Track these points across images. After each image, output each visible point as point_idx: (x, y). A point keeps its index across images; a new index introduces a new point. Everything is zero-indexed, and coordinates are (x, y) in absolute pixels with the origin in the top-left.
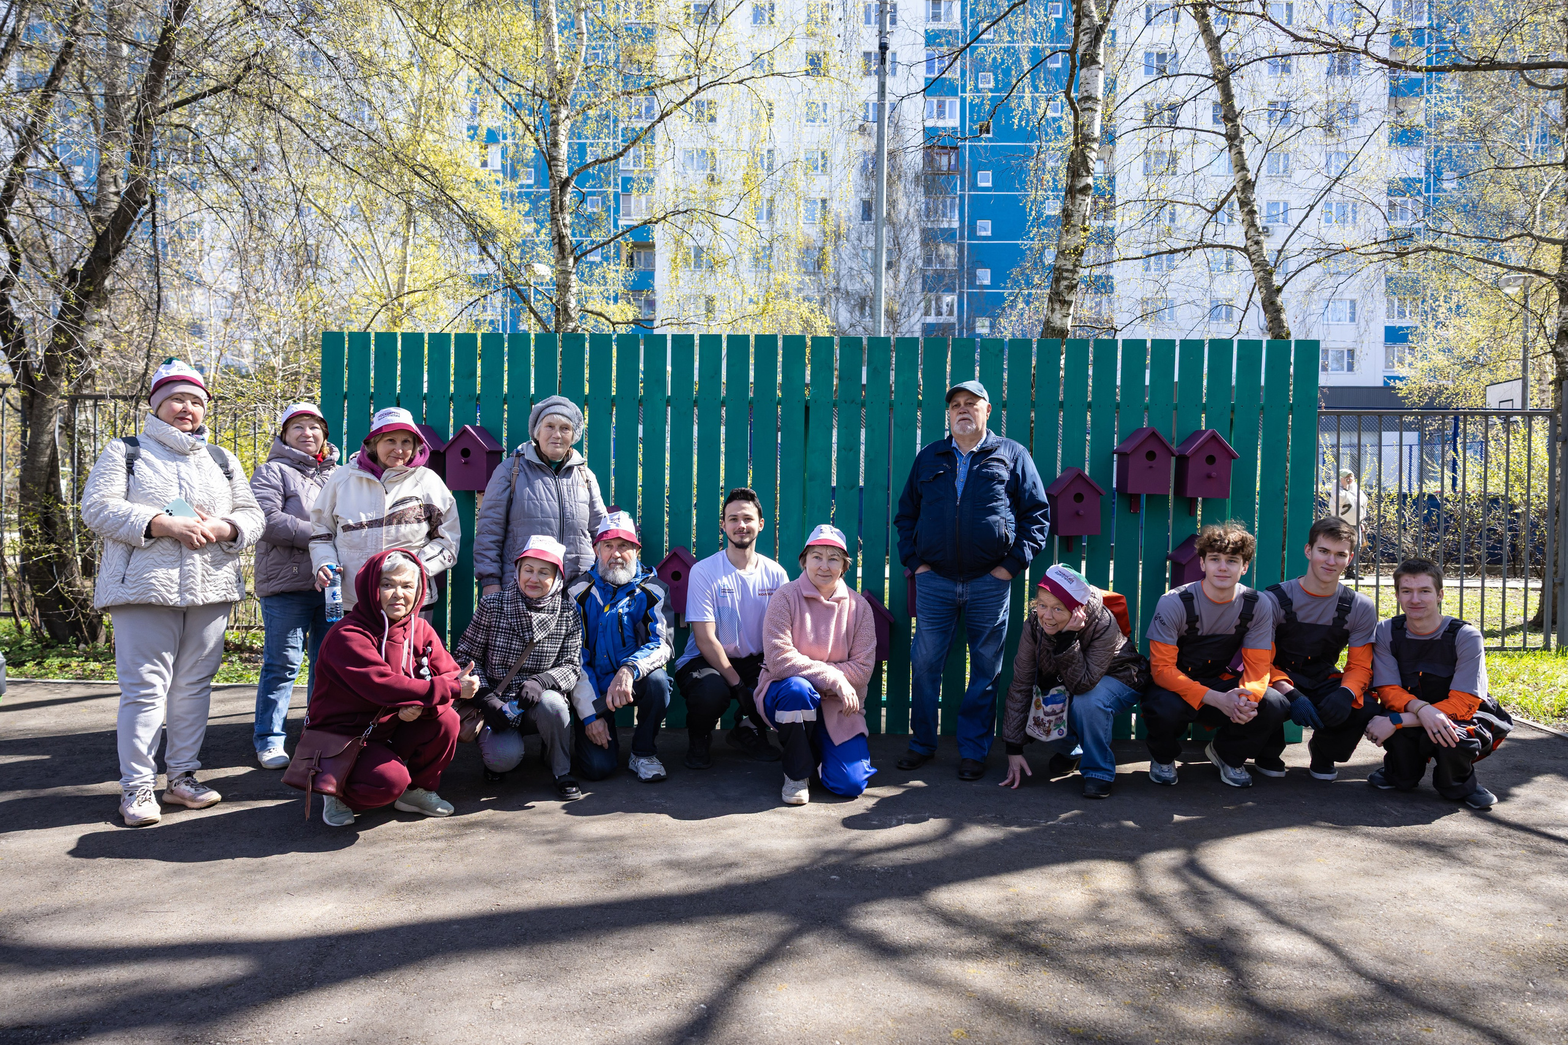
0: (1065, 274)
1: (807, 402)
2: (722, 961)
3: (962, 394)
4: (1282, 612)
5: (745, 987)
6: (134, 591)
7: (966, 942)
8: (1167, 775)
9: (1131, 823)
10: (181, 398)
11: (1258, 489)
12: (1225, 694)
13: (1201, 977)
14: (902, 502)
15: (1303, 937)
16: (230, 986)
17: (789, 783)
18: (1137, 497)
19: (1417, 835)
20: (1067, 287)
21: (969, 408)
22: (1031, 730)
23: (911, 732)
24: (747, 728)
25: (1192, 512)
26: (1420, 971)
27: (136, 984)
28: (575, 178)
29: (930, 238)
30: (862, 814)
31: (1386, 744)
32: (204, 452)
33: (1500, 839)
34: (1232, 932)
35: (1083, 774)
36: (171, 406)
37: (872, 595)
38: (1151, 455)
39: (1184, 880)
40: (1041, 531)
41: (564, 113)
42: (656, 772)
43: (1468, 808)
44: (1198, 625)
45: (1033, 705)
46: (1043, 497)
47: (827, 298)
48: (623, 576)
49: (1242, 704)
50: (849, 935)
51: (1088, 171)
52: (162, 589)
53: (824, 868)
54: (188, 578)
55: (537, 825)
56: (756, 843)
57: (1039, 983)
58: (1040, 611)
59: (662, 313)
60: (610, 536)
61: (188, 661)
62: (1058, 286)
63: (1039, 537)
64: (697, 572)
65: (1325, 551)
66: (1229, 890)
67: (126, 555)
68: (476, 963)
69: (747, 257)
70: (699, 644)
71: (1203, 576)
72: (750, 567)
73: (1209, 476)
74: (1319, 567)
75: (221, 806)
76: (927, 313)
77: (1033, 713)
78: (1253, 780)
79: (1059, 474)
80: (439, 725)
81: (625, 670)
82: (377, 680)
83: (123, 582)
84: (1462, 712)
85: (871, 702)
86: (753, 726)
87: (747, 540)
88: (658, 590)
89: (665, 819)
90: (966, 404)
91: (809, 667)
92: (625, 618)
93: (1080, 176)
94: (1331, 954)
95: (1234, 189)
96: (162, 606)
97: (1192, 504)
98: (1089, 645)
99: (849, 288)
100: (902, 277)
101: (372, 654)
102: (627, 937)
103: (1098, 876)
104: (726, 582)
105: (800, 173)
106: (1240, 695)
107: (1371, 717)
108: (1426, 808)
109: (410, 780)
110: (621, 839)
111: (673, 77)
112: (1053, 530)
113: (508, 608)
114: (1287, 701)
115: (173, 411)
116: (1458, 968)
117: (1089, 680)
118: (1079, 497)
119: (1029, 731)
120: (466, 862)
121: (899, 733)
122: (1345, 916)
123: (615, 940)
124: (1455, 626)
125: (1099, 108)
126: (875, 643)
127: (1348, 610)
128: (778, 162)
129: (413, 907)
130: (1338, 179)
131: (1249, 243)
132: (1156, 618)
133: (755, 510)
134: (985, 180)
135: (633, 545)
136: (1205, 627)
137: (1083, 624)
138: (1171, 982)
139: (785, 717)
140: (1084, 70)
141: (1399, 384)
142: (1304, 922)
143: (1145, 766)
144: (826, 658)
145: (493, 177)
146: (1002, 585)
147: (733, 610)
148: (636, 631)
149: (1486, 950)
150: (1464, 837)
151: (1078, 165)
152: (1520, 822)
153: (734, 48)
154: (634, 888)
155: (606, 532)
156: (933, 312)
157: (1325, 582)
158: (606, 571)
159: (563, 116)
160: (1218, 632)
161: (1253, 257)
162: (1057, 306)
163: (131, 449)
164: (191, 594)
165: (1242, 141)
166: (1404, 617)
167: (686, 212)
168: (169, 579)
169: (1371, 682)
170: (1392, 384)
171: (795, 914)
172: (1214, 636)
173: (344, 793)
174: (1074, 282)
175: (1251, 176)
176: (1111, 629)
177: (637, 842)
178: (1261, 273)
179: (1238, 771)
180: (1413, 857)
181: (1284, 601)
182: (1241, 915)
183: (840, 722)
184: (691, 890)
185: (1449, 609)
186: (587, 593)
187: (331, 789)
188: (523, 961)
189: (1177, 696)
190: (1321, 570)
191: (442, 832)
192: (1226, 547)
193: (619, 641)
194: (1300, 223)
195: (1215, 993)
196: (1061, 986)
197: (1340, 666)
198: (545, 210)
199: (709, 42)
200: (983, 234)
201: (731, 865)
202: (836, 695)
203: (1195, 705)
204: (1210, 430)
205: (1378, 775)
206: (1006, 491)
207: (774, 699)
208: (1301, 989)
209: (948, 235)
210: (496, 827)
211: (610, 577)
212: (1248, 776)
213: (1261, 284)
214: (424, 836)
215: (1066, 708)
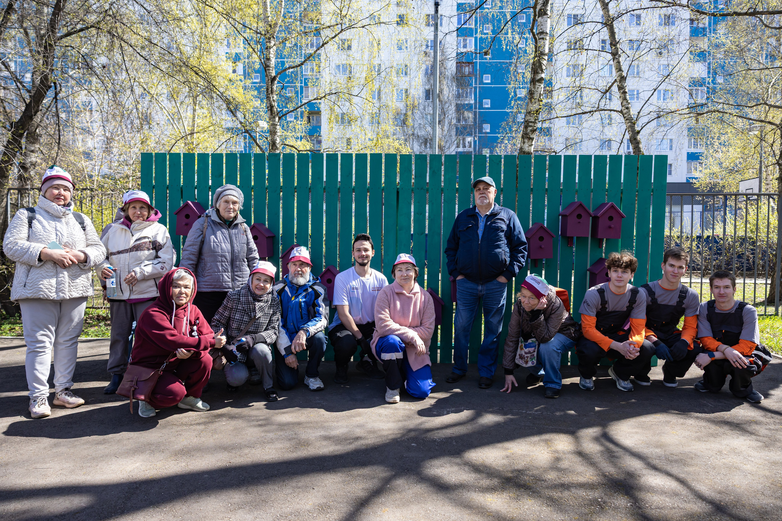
0: (530, 124)
1: (398, 189)
2: (352, 495)
3: (482, 184)
4: (650, 299)
5: (365, 511)
6: (31, 291)
7: (486, 482)
8: (588, 385)
9: (572, 412)
10: (57, 187)
11: (635, 234)
12: (622, 344)
13: (616, 502)
14: (449, 241)
15: (669, 477)
16: (77, 513)
17: (389, 392)
18: (572, 238)
19: (723, 418)
20: (531, 131)
21: (485, 191)
22: (518, 361)
23: (453, 362)
24: (367, 361)
25: (600, 246)
26: (735, 497)
27: (24, 512)
28: (279, 76)
29: (459, 108)
30: (428, 408)
31: (705, 368)
32: (71, 216)
33: (768, 420)
34: (631, 475)
35: (545, 385)
36: (52, 192)
37: (432, 291)
38: (579, 216)
39: (602, 445)
40: (523, 257)
41: (273, 43)
42: (318, 386)
43: (748, 402)
44: (607, 306)
45: (519, 348)
46: (524, 239)
47: (408, 139)
48: (302, 281)
49: (631, 349)
50: (422, 478)
51: (542, 71)
52: (46, 290)
53: (408, 439)
54: (60, 284)
55: (254, 416)
56: (371, 425)
57: (527, 507)
58: (523, 300)
59: (324, 146)
60: (295, 259)
61: (63, 329)
62: (526, 130)
63: (522, 260)
64: (340, 279)
65: (672, 265)
66: (626, 450)
67: (26, 272)
68: (215, 498)
69: (367, 117)
70: (340, 317)
71: (609, 280)
72: (367, 276)
73: (610, 227)
74: (669, 274)
75: (84, 406)
76: (458, 147)
77: (519, 352)
78: (634, 387)
79: (531, 226)
80: (201, 362)
81: (302, 332)
82: (170, 338)
83: (25, 286)
84: (747, 351)
85: (432, 348)
86: (370, 360)
87: (366, 261)
88: (320, 289)
89: (322, 411)
90: (484, 189)
91: (399, 330)
92: (303, 304)
93: (538, 73)
94: (685, 488)
95: (616, 81)
96: (47, 300)
97: (600, 242)
98: (549, 317)
99: (419, 134)
100: (446, 128)
101: (167, 324)
102: (300, 481)
103: (556, 443)
104: (354, 283)
105: (394, 74)
106: (630, 344)
107: (698, 354)
108: (726, 402)
109: (186, 392)
110: (299, 424)
111: (328, 24)
112: (528, 256)
113: (242, 299)
114: (654, 346)
115: (53, 194)
116: (756, 496)
117: (549, 335)
118: (541, 239)
119: (517, 361)
120: (214, 437)
121: (447, 362)
122: (690, 465)
123: (294, 483)
124: (742, 305)
125: (548, 38)
126: (434, 316)
127: (685, 297)
128: (383, 67)
129: (184, 464)
130: (668, 75)
131: (623, 108)
132: (584, 302)
133: (370, 245)
134: (487, 78)
135: (307, 265)
136: (610, 307)
137: (545, 306)
138: (600, 505)
139: (386, 356)
140: (540, 18)
141: (694, 181)
142: (669, 468)
143: (576, 380)
144: (409, 325)
145: (238, 78)
146: (502, 285)
147: (358, 299)
148: (308, 311)
149: (769, 485)
150: (748, 418)
151: (537, 68)
152: (777, 410)
153: (360, 10)
154: (305, 452)
155: (293, 257)
156: (461, 146)
157: (672, 282)
158: (293, 278)
159: (272, 44)
160: (617, 310)
161: (625, 115)
162: (526, 141)
163: (31, 214)
164: (63, 293)
165: (620, 56)
166: (714, 301)
167: (335, 93)
168: (51, 285)
169: (697, 335)
170: (691, 181)
171: (392, 466)
172: (615, 312)
173: (150, 399)
174: (535, 128)
175: (624, 74)
176: (560, 308)
177: (308, 425)
178: (630, 124)
179: (626, 383)
180: (723, 430)
181: (651, 292)
182: (635, 465)
183: (416, 358)
184: (336, 453)
185: (738, 297)
186: (283, 289)
187: (143, 397)
188: (242, 496)
189: (595, 344)
190: (670, 276)
191: (203, 420)
192: (622, 265)
193: (299, 316)
194: (649, 98)
195: (624, 512)
196: (539, 508)
197: (680, 326)
198: (264, 93)
199: (347, 6)
200: (486, 106)
201: (357, 438)
202: (413, 345)
203: (606, 349)
204: (610, 203)
205: (700, 384)
206: (505, 236)
207: (380, 347)
208: (671, 509)
209: (469, 107)
210: (232, 417)
211: (295, 281)
212: (631, 385)
213: (629, 129)
214: (193, 423)
215: (536, 350)
